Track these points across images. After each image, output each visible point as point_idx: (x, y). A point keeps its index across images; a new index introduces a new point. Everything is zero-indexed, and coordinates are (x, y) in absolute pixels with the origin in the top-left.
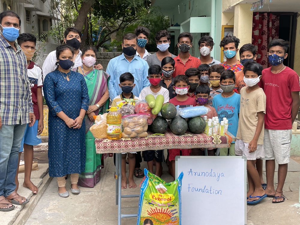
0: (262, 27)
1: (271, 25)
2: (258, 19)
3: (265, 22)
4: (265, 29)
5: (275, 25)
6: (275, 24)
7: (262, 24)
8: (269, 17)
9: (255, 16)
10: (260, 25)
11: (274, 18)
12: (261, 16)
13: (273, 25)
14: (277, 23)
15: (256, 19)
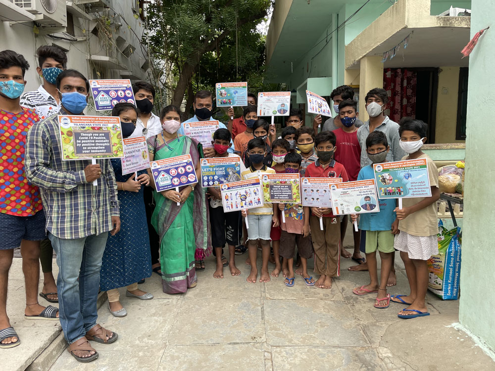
0: (395, 86)
1: (405, 84)
2: (390, 77)
3: (398, 80)
4: (398, 88)
5: (411, 84)
6: (412, 82)
7: (395, 83)
8: (403, 74)
9: (386, 73)
10: (392, 84)
11: (410, 75)
12: (393, 73)
13: (408, 83)
14: (414, 81)
15: (387, 77)
